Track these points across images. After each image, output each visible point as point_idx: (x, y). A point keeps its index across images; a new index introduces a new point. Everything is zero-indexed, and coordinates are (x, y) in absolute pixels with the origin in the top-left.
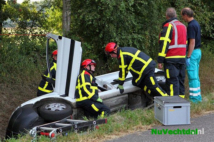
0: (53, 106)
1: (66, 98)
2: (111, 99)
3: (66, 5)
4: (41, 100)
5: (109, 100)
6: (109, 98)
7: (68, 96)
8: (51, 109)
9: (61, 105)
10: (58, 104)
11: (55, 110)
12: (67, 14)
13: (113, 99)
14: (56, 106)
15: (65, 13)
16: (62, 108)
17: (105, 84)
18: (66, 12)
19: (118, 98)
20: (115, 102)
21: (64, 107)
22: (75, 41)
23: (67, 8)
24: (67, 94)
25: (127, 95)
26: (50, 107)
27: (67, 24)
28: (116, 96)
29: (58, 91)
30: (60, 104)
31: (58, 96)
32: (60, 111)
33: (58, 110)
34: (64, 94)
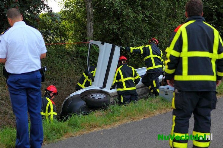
0: (96, 96)
1: (104, 90)
3: (90, 18)
7: (105, 88)
8: (94, 98)
12: (90, 25)
14: (98, 96)
18: (90, 23)
20: (140, 92)
21: (104, 96)
23: (91, 20)
24: (104, 86)
26: (93, 97)
27: (91, 32)
28: (140, 88)
29: (97, 84)
30: (100, 94)
31: (97, 88)
32: (102, 99)
33: (100, 98)
34: (102, 86)
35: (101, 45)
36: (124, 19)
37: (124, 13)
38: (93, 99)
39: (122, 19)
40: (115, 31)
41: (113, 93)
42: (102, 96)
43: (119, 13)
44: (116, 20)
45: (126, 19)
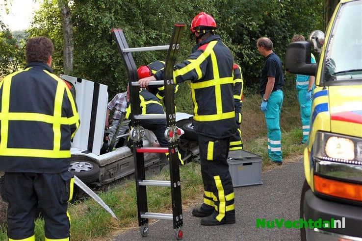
0: (77, 166)
1: (90, 155)
3: (68, 40)
7: (92, 152)
8: (75, 170)
9: (86, 164)
10: (81, 163)
11: (81, 171)
12: (69, 50)
14: (81, 166)
15: (67, 49)
16: (88, 168)
21: (90, 166)
22: (99, 85)
23: (69, 43)
24: (90, 150)
26: (73, 167)
27: (70, 61)
29: (78, 146)
30: (84, 163)
31: (80, 153)
32: (87, 171)
33: (84, 171)
34: (87, 150)
35: (77, 82)
39: (115, 42)
40: (104, 60)
41: (104, 161)
44: (107, 43)
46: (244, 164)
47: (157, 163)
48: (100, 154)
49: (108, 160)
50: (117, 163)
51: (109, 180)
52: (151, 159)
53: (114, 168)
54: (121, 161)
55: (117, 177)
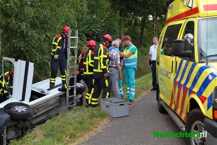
0: (18, 109)
1: (23, 102)
2: (50, 101)
4: (7, 105)
5: (49, 101)
6: (49, 100)
9: (23, 107)
10: (20, 107)
13: (51, 100)
14: (20, 108)
17: (42, 90)
19: (54, 99)
21: (26, 109)
22: (29, 63)
24: (23, 99)
25: (58, 97)
26: (16, 110)
29: (16, 97)
31: (18, 101)
32: (25, 112)
33: (23, 111)
34: (21, 99)
35: (15, 61)
36: (30, 39)
37: (29, 34)
38: (16, 112)
39: (27, 39)
40: (22, 49)
41: (32, 105)
42: (24, 109)
43: (25, 33)
44: (22, 39)
45: (31, 39)
46: (120, 105)
47: (58, 106)
48: (30, 102)
49: (34, 105)
50: (38, 106)
51: (34, 116)
52: (55, 104)
53: (37, 109)
54: (40, 105)
55: (38, 114)
